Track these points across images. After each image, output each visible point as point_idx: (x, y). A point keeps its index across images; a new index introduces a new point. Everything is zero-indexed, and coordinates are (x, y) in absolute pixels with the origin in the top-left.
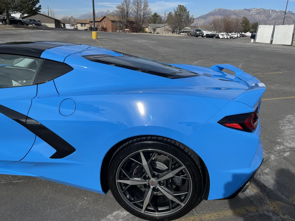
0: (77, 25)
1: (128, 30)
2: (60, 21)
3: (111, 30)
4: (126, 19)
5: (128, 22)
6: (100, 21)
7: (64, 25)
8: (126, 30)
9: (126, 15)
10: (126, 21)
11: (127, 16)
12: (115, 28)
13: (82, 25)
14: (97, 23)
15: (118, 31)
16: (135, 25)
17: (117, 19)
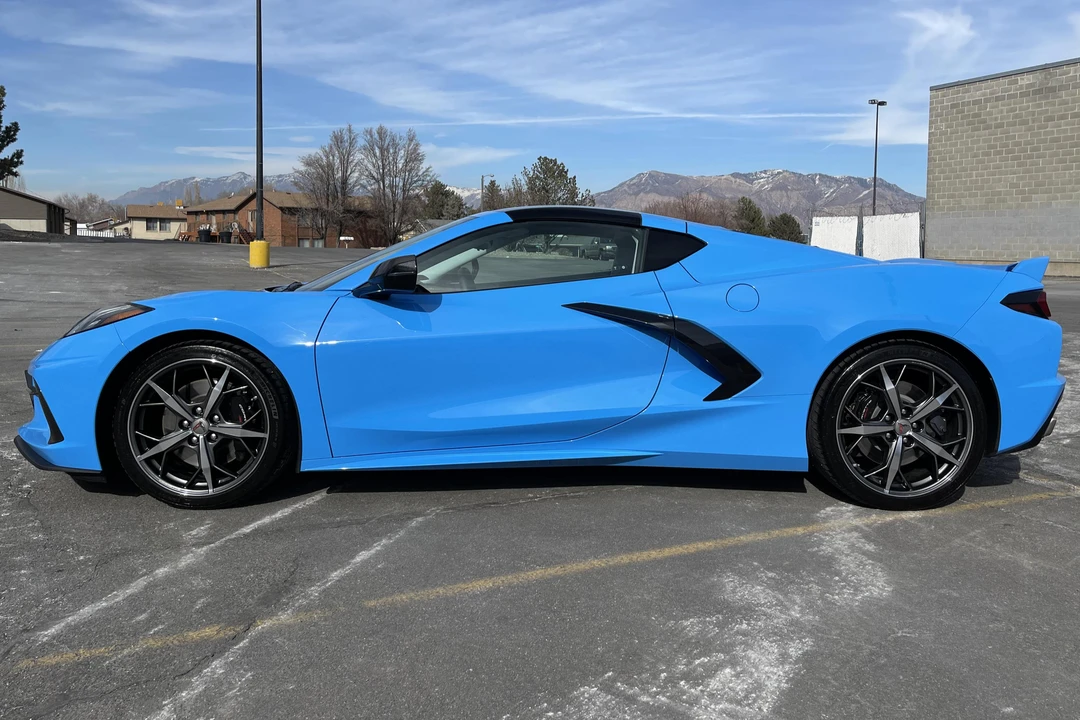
0: (128, 225)
1: (352, 238)
2: (63, 210)
3: (279, 239)
4: (340, 202)
5: (349, 211)
6: (233, 208)
7: (74, 224)
8: (342, 238)
9: (339, 190)
10: (341, 208)
11: (344, 194)
12: (295, 232)
13: (151, 224)
14: (221, 216)
15: (307, 244)
16: (371, 223)
17: (305, 203)
